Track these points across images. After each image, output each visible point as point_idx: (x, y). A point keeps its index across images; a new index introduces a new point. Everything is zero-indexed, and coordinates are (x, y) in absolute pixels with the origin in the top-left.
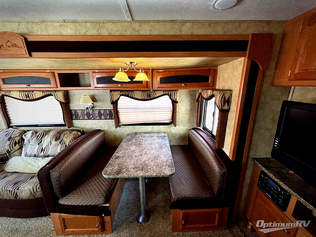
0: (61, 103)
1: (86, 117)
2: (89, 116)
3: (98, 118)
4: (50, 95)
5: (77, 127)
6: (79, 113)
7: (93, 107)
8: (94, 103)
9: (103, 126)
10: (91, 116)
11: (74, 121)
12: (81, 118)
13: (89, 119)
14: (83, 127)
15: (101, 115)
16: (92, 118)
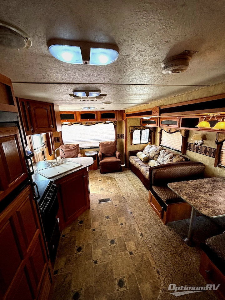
0: (183, 137)
1: (195, 150)
2: (198, 150)
3: (203, 153)
4: (179, 131)
5: (188, 156)
6: (192, 146)
7: (202, 144)
8: (204, 140)
9: (205, 161)
10: (199, 151)
11: (187, 150)
12: (192, 150)
13: (197, 152)
14: (191, 157)
15: (206, 152)
16: (199, 152)
